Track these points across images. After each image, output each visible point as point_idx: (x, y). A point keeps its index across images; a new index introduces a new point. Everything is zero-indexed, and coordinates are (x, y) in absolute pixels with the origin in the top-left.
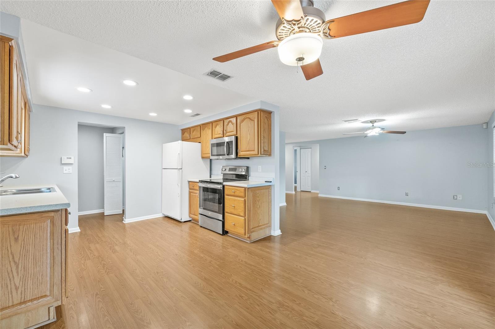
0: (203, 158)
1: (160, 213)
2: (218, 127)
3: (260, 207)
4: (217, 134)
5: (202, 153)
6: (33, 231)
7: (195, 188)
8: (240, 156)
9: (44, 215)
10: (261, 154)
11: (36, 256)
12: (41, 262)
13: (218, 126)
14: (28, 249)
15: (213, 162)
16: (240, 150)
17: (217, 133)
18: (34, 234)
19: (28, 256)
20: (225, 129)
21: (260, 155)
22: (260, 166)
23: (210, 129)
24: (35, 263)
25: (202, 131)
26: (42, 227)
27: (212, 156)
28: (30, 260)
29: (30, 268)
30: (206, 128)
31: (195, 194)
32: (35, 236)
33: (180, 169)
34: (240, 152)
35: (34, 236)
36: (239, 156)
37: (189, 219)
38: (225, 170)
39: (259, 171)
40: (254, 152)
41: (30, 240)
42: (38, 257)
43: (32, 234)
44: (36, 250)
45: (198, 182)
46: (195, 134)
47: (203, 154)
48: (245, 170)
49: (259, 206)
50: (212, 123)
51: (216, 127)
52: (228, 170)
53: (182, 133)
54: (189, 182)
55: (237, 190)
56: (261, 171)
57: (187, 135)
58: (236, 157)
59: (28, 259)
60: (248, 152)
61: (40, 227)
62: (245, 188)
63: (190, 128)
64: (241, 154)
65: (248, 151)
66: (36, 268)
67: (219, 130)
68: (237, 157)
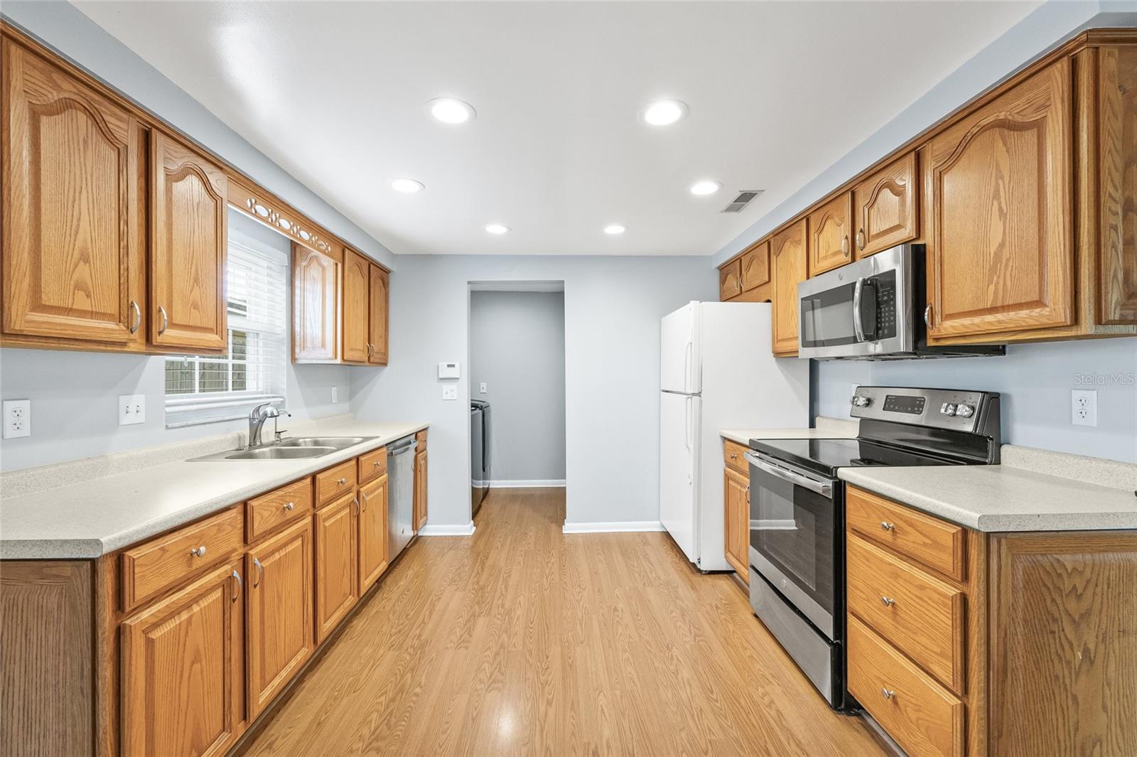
0: (778, 355)
1: (656, 520)
2: (829, 226)
3: (1088, 657)
4: (826, 258)
5: (776, 339)
6: (22, 618)
7: (739, 463)
8: (937, 339)
9: (47, 571)
10: (1098, 321)
11: (28, 703)
12: (42, 726)
13: (829, 222)
14: (12, 675)
15: (823, 368)
16: (938, 309)
17: (827, 252)
18: (24, 629)
19: (10, 694)
20: (859, 226)
21: (1087, 325)
22: (1092, 396)
23: (799, 242)
24: (26, 725)
25: (773, 258)
26: (44, 609)
27: (804, 346)
28: (14, 711)
29: (15, 738)
30: (788, 244)
31: (739, 487)
32: (26, 635)
33: (694, 394)
34: (938, 319)
35: (24, 635)
36: (930, 343)
37: (723, 566)
38: (867, 405)
39: (1077, 419)
40: (1036, 312)
41: (15, 646)
42: (34, 707)
43: (19, 628)
44: (29, 680)
45: (748, 444)
46: (755, 274)
47: (778, 341)
48: (973, 408)
49: (1086, 652)
50: (806, 217)
51: (820, 230)
52: (880, 402)
53: (721, 277)
54: (725, 439)
55: (911, 525)
56: (1093, 419)
57: (732, 282)
58: (915, 347)
59: (10, 708)
60: (989, 318)
61: (38, 607)
62: (965, 531)
63: (738, 259)
64: (944, 328)
65: (993, 310)
66: (29, 742)
67: (833, 237)
68: (921, 344)
